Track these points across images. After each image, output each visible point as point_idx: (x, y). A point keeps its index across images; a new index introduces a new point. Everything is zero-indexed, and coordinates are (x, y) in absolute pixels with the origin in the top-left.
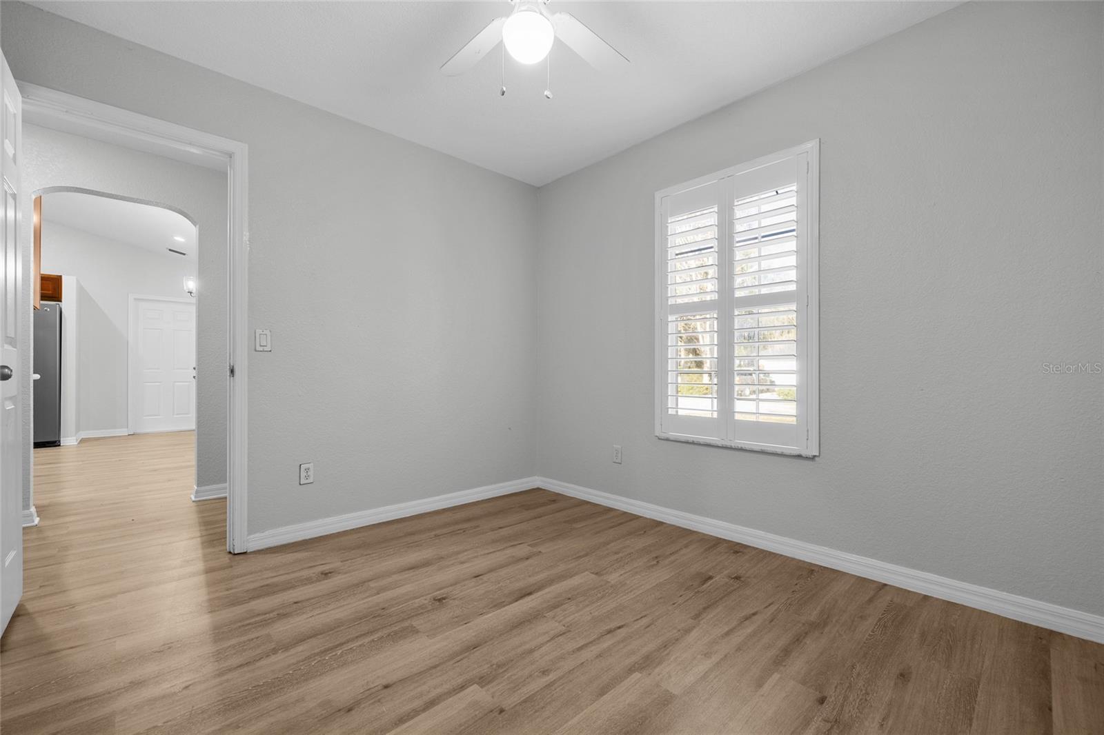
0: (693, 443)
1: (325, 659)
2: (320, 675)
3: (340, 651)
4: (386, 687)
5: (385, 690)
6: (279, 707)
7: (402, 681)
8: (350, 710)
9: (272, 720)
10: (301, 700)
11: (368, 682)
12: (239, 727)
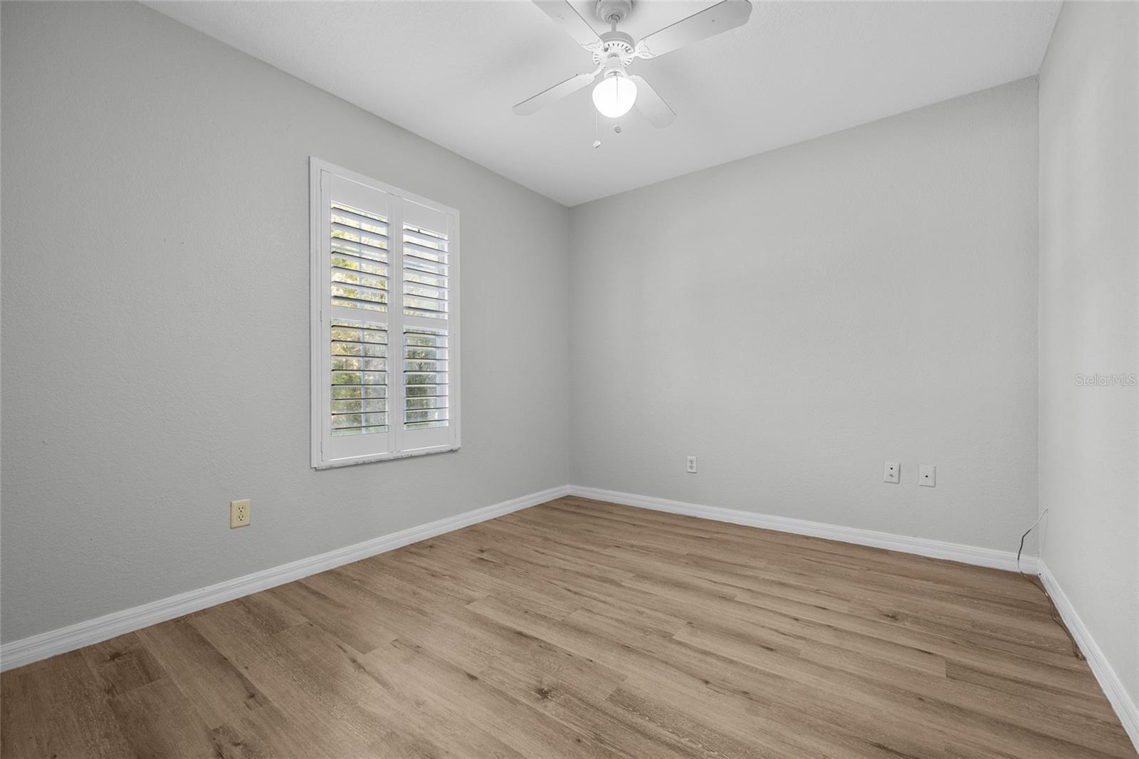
0: (364, 464)
1: (703, 747)
2: (725, 736)
3: (683, 740)
4: (707, 682)
5: (711, 681)
6: (783, 742)
7: (693, 676)
8: (746, 693)
9: (797, 737)
10: (765, 732)
11: (710, 696)
12: (824, 756)
